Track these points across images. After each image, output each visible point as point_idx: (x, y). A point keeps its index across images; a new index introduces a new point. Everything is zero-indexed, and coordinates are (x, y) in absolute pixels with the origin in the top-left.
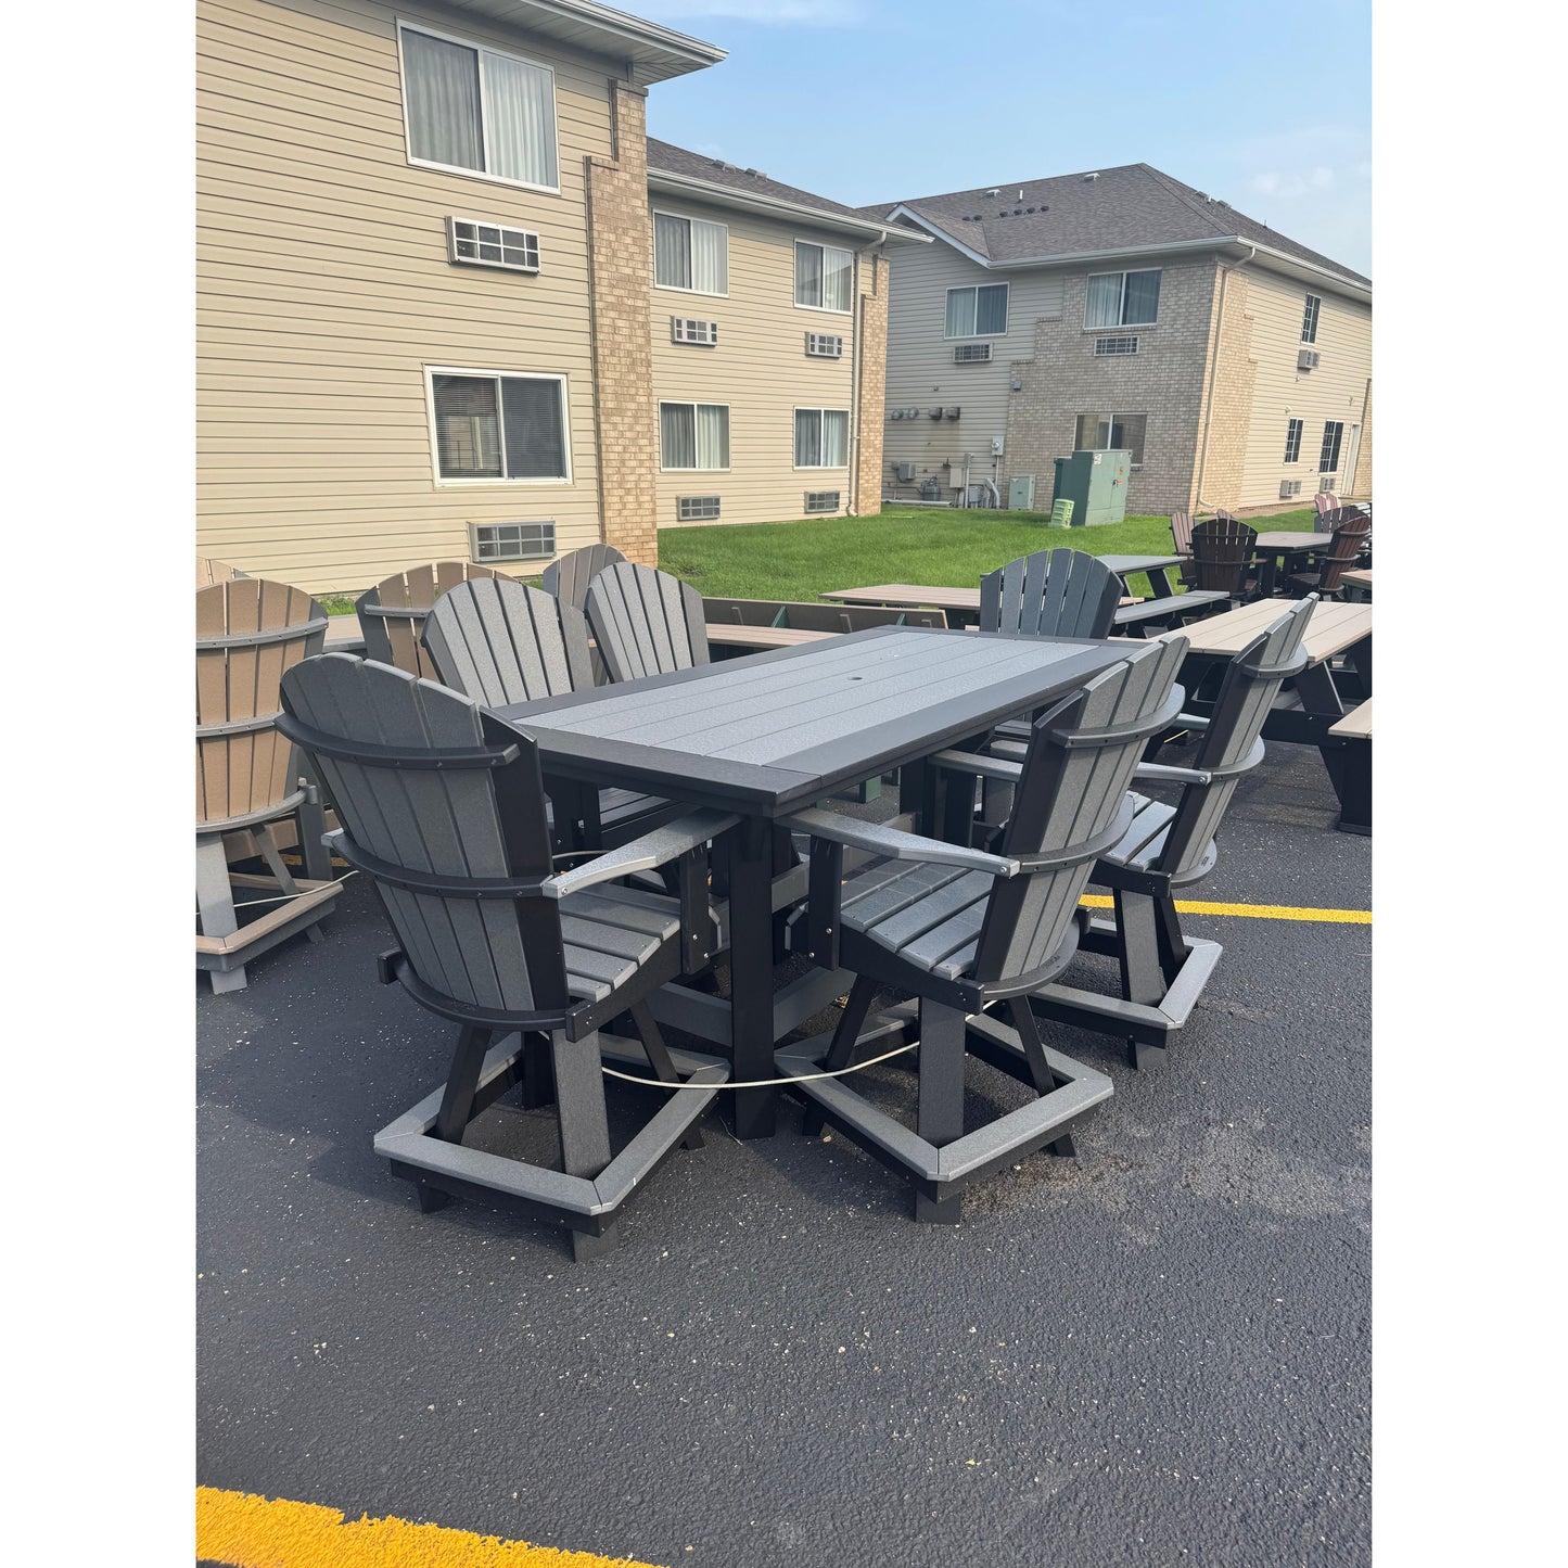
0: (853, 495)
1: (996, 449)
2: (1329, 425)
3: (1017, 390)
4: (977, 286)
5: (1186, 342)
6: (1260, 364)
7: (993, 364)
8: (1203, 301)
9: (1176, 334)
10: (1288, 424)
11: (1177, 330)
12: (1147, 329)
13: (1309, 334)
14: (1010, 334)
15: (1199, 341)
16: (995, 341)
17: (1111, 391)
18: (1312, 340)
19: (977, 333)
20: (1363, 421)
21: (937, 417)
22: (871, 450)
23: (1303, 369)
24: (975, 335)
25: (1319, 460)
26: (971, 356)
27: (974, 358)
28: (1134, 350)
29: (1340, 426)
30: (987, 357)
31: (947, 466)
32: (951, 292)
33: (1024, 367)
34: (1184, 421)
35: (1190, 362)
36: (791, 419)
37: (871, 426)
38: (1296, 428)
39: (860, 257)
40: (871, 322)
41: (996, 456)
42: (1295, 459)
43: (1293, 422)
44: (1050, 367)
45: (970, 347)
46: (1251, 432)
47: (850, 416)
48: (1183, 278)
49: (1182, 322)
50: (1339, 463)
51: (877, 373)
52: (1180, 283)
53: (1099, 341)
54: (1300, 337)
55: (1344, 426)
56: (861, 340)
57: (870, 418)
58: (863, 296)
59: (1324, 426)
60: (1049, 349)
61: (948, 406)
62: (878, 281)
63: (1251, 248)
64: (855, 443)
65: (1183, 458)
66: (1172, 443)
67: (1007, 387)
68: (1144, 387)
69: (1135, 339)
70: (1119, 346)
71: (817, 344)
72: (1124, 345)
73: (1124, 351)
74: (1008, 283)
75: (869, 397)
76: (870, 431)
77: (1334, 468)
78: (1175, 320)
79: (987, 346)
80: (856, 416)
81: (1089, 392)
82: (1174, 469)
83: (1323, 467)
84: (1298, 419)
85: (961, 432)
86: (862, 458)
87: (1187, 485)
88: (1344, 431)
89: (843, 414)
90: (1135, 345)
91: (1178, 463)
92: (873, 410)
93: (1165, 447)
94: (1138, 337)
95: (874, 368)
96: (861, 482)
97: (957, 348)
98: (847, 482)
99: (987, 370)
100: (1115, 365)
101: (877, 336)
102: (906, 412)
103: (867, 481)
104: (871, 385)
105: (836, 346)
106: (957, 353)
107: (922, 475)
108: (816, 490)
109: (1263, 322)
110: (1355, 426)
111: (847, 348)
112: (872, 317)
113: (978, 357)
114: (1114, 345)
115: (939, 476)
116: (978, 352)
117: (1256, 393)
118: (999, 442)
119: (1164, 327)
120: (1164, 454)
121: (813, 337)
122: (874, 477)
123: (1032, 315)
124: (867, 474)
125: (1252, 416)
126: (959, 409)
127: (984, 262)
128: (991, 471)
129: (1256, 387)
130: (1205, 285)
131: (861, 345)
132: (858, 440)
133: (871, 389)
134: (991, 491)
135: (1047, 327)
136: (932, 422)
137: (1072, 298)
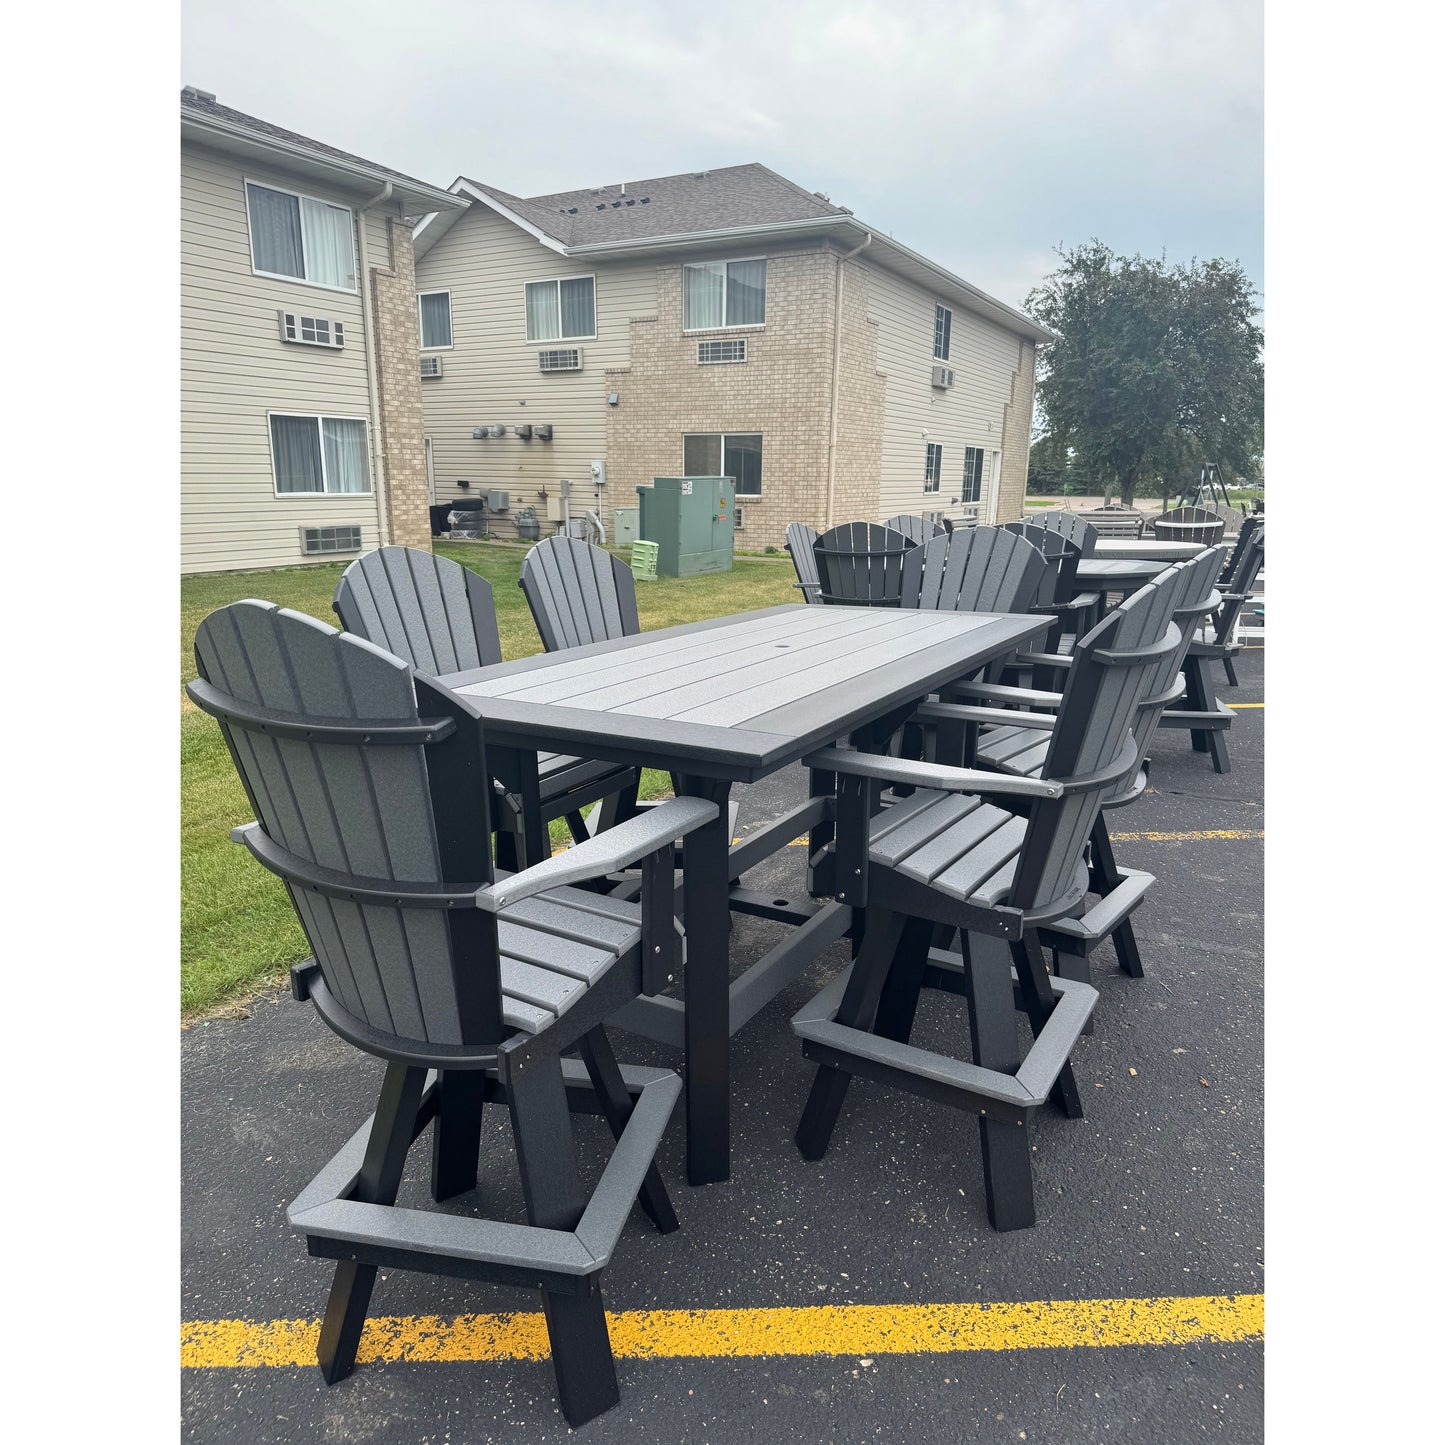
0: (385, 530)
1: (597, 476)
2: (969, 451)
3: (614, 405)
4: (559, 279)
5: (801, 346)
6: (889, 378)
7: (586, 373)
8: (815, 297)
9: (788, 337)
10: (926, 448)
11: (789, 332)
12: (753, 331)
13: (942, 350)
14: (601, 337)
15: (815, 345)
16: (585, 345)
17: (720, 407)
18: (946, 357)
19: (564, 336)
20: (1002, 448)
21: (526, 436)
22: (407, 472)
23: (939, 389)
24: (561, 339)
25: (961, 488)
26: (558, 364)
27: (563, 365)
28: (742, 357)
29: (980, 452)
30: (576, 364)
31: (543, 496)
32: (530, 287)
33: (620, 377)
34: (805, 443)
35: (806, 371)
36: (265, 429)
37: (404, 441)
38: (934, 454)
39: (362, 217)
40: (390, 305)
41: (598, 484)
42: (936, 488)
43: (930, 447)
44: (649, 378)
45: (555, 353)
46: (884, 458)
47: (368, 427)
48: (791, 269)
49: (793, 322)
50: (982, 493)
51: (407, 373)
52: (788, 274)
53: (701, 346)
54: (932, 352)
55: (985, 453)
56: (376, 328)
57: (402, 430)
58: (373, 271)
59: (964, 452)
60: (646, 355)
61: (538, 424)
62: (396, 253)
63: (866, 234)
64: (380, 464)
65: (805, 488)
66: (792, 469)
67: (603, 401)
68: (757, 401)
69: (742, 343)
70: (724, 351)
71: (298, 327)
72: (730, 351)
73: (729, 358)
74: (593, 275)
75: (396, 403)
76: (403, 446)
77: (976, 498)
78: (785, 319)
79: (575, 352)
80: (377, 427)
81: (695, 408)
82: (796, 501)
83: (966, 498)
84: (936, 443)
85: (557, 455)
86: (393, 482)
87: (812, 519)
88: (985, 458)
89: (358, 425)
90: (742, 350)
91: (800, 493)
92: (405, 420)
93: (784, 475)
94: (745, 340)
95: (401, 366)
96: (395, 513)
97: (541, 354)
98: (374, 512)
99: (577, 381)
100: (723, 376)
101: (402, 324)
102: (490, 429)
103: (406, 512)
104: (400, 388)
105: (332, 333)
106: (542, 360)
107: (517, 505)
108: (318, 524)
109: (889, 330)
110: (995, 453)
111: (352, 340)
112: (391, 299)
113: (566, 365)
114: (720, 351)
115: (537, 506)
116: (565, 359)
117: (887, 412)
118: (597, 466)
119: (774, 328)
120: (784, 483)
121: (290, 319)
122: (417, 507)
123: (625, 314)
124: (404, 503)
125: (885, 438)
126: (550, 427)
127: (559, 248)
128: (594, 502)
129: (887, 405)
130: (817, 277)
131: (377, 336)
132: (385, 459)
133: (400, 393)
134: (595, 525)
135: (641, 329)
136: (521, 442)
137: (667, 293)
